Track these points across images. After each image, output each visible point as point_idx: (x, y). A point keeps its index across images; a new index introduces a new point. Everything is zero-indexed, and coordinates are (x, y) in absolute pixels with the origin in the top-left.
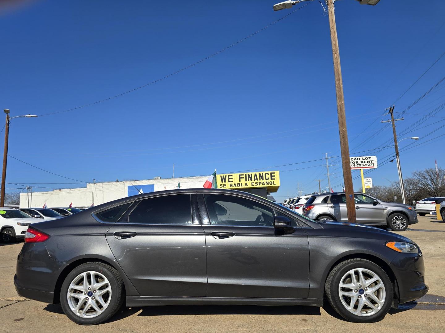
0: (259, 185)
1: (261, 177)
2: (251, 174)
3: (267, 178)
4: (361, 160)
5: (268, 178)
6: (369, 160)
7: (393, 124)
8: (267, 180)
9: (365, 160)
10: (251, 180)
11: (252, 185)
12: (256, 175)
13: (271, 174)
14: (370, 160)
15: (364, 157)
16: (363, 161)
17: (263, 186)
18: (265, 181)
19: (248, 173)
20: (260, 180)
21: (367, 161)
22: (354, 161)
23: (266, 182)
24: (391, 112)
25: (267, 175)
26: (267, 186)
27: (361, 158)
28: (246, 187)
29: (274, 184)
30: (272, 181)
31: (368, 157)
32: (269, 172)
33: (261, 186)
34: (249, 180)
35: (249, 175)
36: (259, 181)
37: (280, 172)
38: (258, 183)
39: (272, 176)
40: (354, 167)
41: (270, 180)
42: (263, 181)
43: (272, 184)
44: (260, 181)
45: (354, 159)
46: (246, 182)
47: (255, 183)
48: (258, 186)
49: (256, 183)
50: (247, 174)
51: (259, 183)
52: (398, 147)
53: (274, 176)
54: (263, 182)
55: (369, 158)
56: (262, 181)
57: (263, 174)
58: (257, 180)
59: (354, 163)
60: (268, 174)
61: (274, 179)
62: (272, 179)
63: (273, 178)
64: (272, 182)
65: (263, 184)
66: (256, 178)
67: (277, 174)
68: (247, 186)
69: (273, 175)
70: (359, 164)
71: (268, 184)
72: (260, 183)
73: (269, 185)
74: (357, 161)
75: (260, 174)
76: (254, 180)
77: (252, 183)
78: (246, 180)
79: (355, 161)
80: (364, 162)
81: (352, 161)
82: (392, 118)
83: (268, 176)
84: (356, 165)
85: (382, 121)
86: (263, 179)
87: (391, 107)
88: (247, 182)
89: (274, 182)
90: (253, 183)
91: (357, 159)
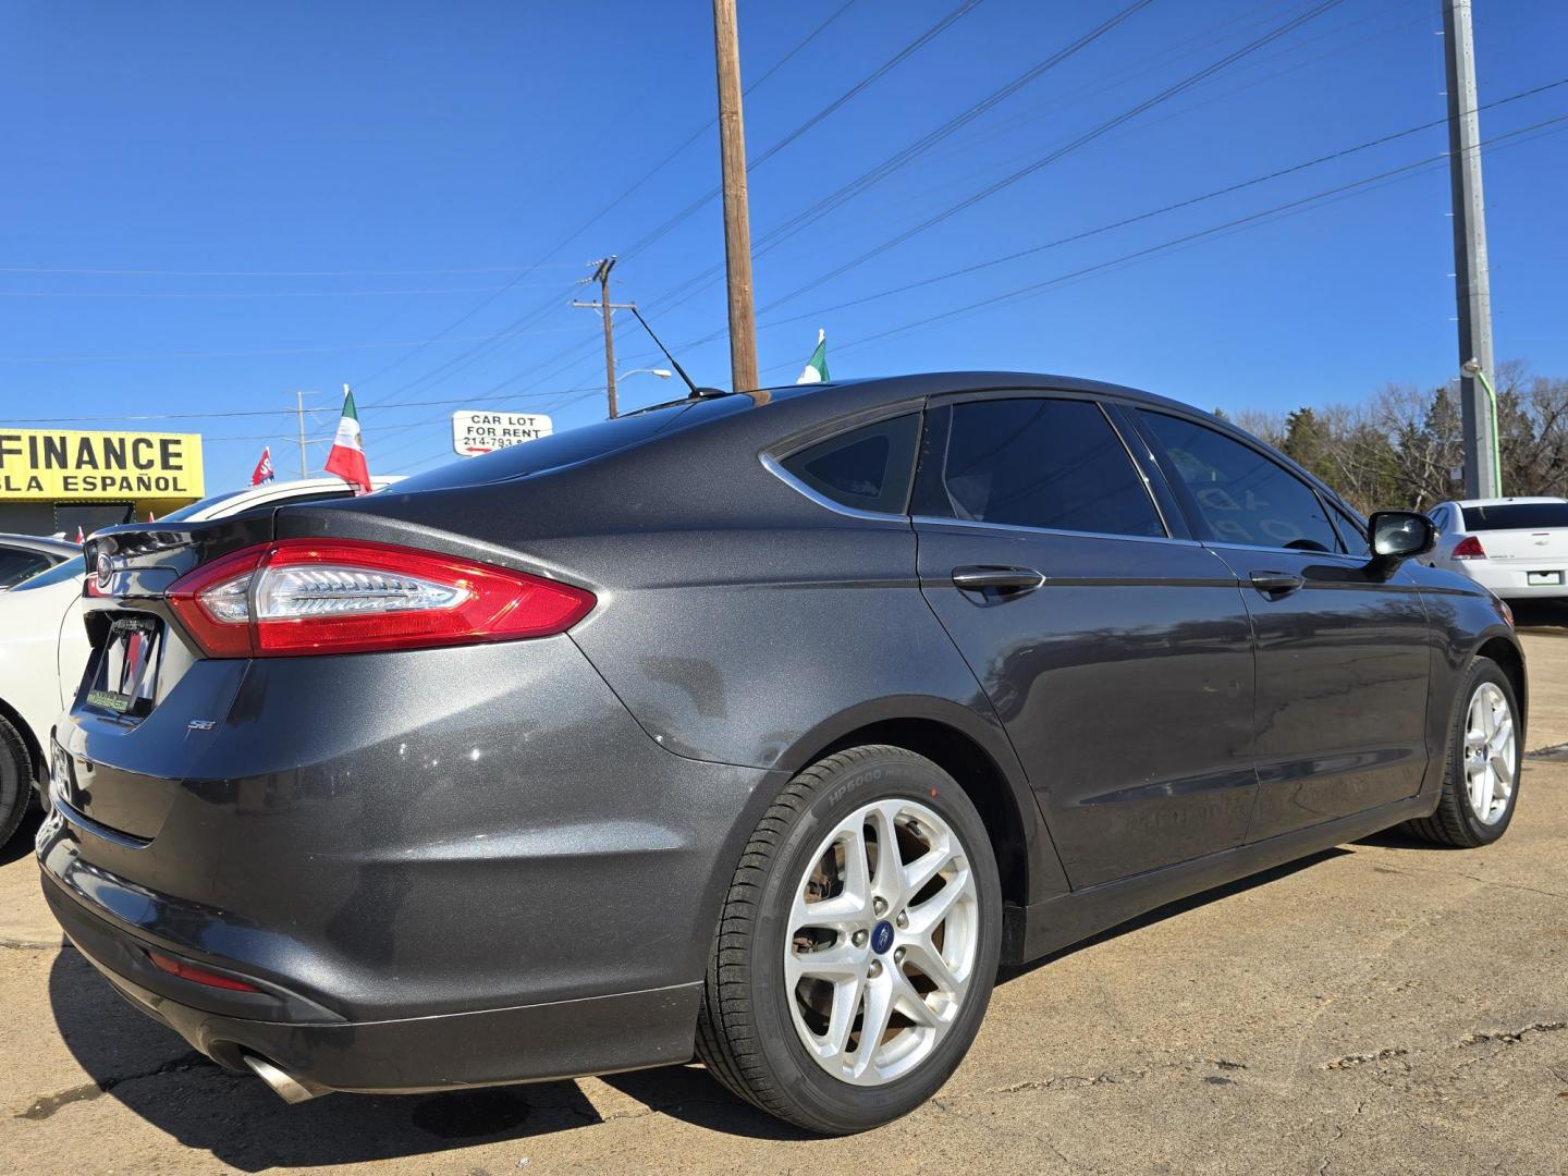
0: (104, 489)
1: (114, 454)
2: (63, 440)
3: (143, 461)
4: (505, 424)
5: (150, 463)
6: (527, 427)
7: (606, 318)
8: (144, 471)
9: (517, 427)
10: (63, 464)
11: (66, 489)
12: (85, 444)
13: (164, 444)
14: (531, 428)
15: (515, 417)
16: (512, 428)
17: (125, 494)
18: (132, 472)
19: (47, 433)
20: (108, 466)
21: (524, 432)
22: (481, 425)
23: (140, 480)
24: (602, 274)
25: (142, 446)
26: (143, 493)
27: (504, 417)
28: (34, 494)
29: (176, 489)
30: (169, 474)
31: (526, 416)
32: (155, 438)
33: (113, 492)
34: (49, 465)
35: (49, 441)
36: (102, 471)
37: (203, 440)
38: (99, 482)
39: (165, 455)
40: (481, 446)
41: (156, 471)
42: (123, 473)
43: (166, 488)
44: (108, 473)
45: (482, 420)
46: (34, 472)
47: (80, 480)
48: (98, 493)
49: (85, 481)
50: (40, 435)
51: (104, 479)
52: (617, 396)
53: (178, 455)
54: (125, 479)
55: (528, 422)
56: (116, 472)
57: (122, 441)
58: (95, 466)
59: (481, 431)
60: (150, 445)
61: (179, 468)
62: (166, 465)
63: (173, 461)
64: (166, 481)
65: (121, 487)
66: (86, 457)
67: (191, 448)
68: (40, 488)
69: (172, 448)
70: (497, 438)
71: (148, 488)
72: (108, 481)
73: (154, 493)
74: (492, 425)
75: (107, 442)
76: (79, 466)
77: (66, 479)
78: (34, 465)
79: (486, 426)
80: (512, 432)
81: (477, 426)
82: (605, 299)
83: (145, 454)
84: (488, 438)
85: (575, 301)
86: (122, 464)
87: (606, 261)
88: (42, 473)
89: (175, 480)
90: (70, 481)
91: (491, 420)
